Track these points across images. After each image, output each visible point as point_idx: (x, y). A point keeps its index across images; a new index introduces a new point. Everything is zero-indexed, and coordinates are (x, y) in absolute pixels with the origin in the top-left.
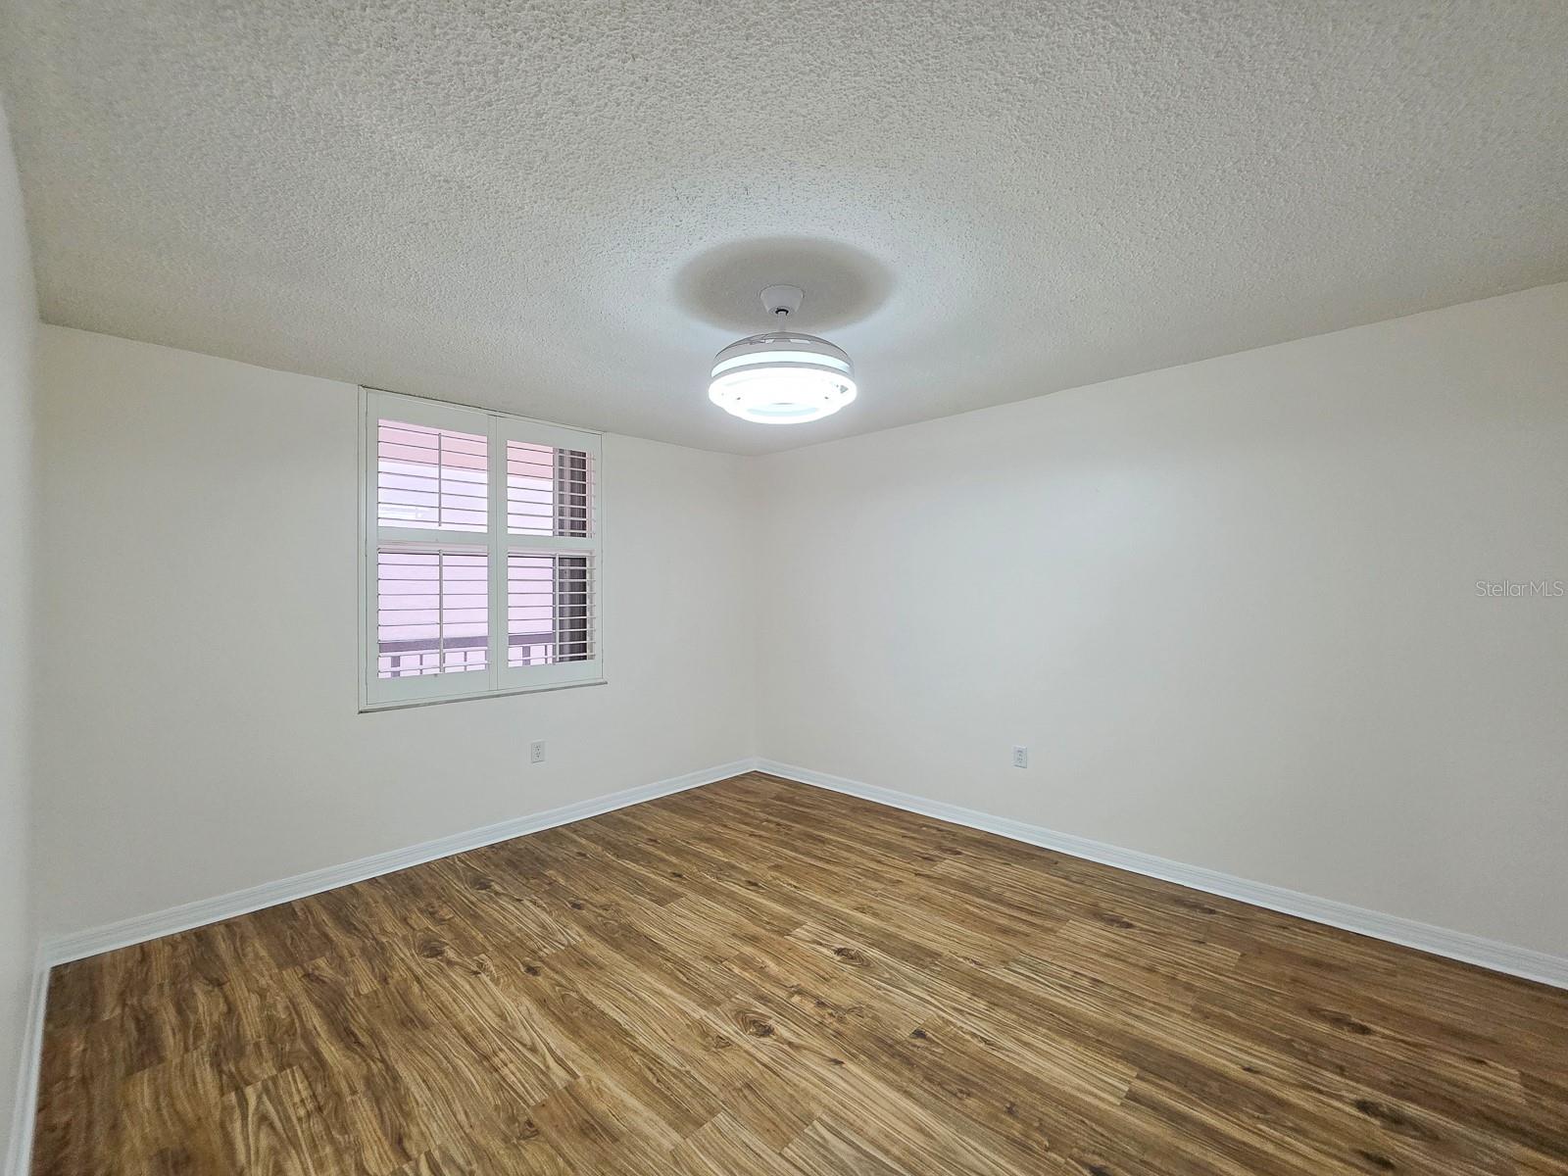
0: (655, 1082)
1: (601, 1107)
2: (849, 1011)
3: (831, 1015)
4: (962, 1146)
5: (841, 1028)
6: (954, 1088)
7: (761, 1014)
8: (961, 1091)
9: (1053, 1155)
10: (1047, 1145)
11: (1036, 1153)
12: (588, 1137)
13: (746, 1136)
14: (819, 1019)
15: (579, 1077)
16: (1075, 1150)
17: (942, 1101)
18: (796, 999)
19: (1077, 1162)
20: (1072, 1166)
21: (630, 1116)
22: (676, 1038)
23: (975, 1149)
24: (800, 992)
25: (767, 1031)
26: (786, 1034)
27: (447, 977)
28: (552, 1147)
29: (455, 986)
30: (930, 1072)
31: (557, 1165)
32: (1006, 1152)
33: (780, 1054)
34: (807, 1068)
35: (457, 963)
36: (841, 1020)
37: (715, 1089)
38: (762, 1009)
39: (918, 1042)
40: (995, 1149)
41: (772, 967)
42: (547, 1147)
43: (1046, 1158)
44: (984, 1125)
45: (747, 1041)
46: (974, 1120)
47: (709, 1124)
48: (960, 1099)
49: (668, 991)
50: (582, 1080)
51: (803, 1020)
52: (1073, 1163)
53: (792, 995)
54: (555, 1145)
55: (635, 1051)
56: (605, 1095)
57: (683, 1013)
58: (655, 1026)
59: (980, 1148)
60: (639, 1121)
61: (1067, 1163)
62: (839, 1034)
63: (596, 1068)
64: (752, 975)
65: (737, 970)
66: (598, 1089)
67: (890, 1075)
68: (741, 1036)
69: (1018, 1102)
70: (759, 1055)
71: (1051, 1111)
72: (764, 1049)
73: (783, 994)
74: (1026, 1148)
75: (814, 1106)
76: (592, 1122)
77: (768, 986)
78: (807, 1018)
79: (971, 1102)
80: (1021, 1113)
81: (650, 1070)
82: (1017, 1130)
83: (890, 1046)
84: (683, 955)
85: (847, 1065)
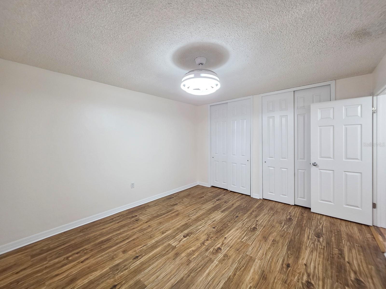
0: (244, 267)
1: (257, 277)
7: (213, 250)
8: (227, 225)
12: (266, 277)
13: (250, 250)
15: (250, 286)
21: (256, 269)
22: (227, 266)
25: (219, 248)
26: (219, 245)
27: (314, 272)
28: (273, 284)
29: (315, 268)
30: (224, 228)
31: (277, 281)
33: (226, 246)
34: (229, 242)
35: (307, 272)
37: (241, 256)
38: (211, 250)
39: (216, 228)
41: (192, 249)
42: (274, 285)
44: (233, 224)
47: (250, 255)
48: (229, 225)
49: (207, 271)
50: (251, 285)
51: (213, 243)
54: (272, 284)
55: (235, 274)
56: (253, 277)
57: (217, 266)
58: (224, 272)
59: (238, 225)
60: (256, 268)
63: (245, 283)
64: (196, 253)
65: (194, 256)
66: (252, 279)
68: (222, 253)
70: (228, 249)
72: (225, 249)
73: (204, 246)
75: (238, 241)
76: (262, 277)
77: (201, 249)
81: (240, 269)
83: (218, 231)
84: (186, 272)
85: (226, 236)
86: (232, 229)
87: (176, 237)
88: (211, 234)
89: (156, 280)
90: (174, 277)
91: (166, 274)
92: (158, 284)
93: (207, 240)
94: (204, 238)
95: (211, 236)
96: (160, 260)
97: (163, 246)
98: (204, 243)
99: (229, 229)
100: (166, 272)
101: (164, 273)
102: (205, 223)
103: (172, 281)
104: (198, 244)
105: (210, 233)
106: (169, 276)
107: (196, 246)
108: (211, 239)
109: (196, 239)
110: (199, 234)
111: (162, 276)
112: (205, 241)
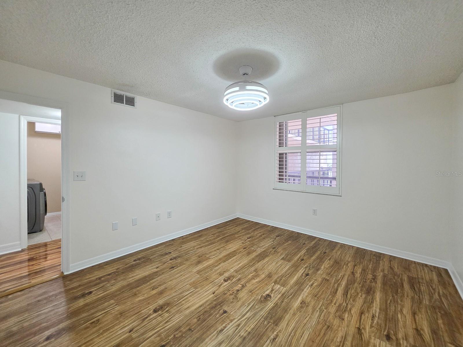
4: (181, 315)
5: (228, 294)
6: (202, 317)
8: (200, 319)
9: (172, 336)
10: (176, 336)
11: (175, 332)
14: (231, 290)
16: (172, 343)
17: (197, 313)
19: (168, 342)
20: (167, 340)
22: (224, 268)
23: (179, 318)
25: (226, 281)
26: (225, 284)
30: (208, 312)
32: (176, 325)
33: (217, 283)
34: (213, 287)
36: (231, 294)
39: (221, 311)
40: (178, 322)
41: (255, 281)
43: (172, 334)
44: (186, 322)
45: (222, 278)
46: (189, 319)
48: (197, 318)
52: (168, 341)
58: (227, 265)
59: (179, 319)
61: (168, 339)
62: (225, 294)
64: (250, 277)
65: (252, 274)
67: (208, 303)
69: (193, 333)
70: (217, 280)
71: (187, 342)
72: (219, 281)
74: (177, 330)
75: (200, 289)
77: (245, 280)
78: (232, 288)
79: (195, 320)
80: (189, 333)
82: (183, 329)
83: (220, 305)
84: (257, 265)
85: (213, 295)
86: (196, 309)
87: (280, 296)
88: (232, 300)
93: (238, 291)
94: (242, 293)
95: (233, 296)
97: (290, 284)
98: (242, 287)
99: (201, 308)
102: (239, 325)
104: (249, 286)
105: (232, 302)
107: (252, 284)
108: (234, 292)
109: (252, 292)
110: (249, 301)
112: (241, 289)
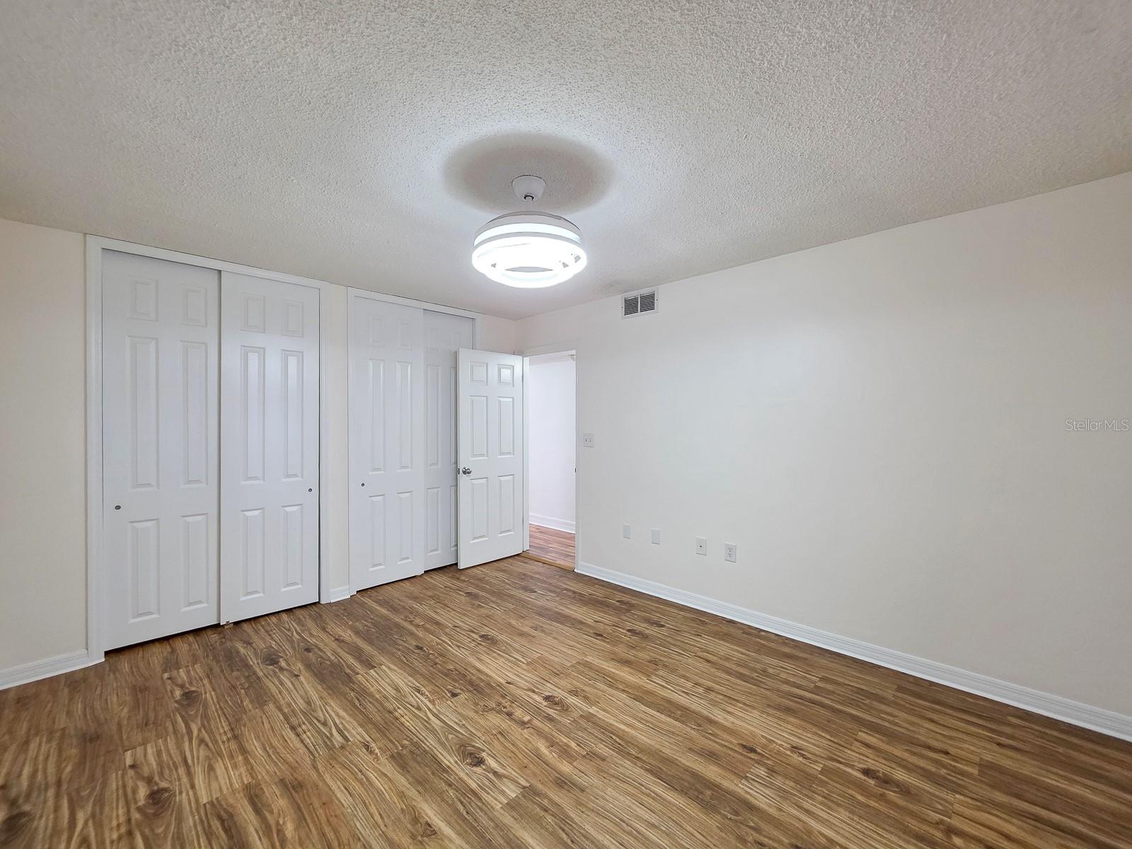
2: (493, 709)
3: (505, 707)
5: (501, 699)
7: (550, 708)
13: (556, 659)
14: (513, 705)
18: (527, 718)
24: (523, 724)
25: (547, 698)
26: (536, 697)
33: (540, 687)
34: (526, 681)
36: (499, 704)
38: (551, 712)
41: (543, 747)
45: (559, 693)
51: (525, 705)
53: (529, 722)
57: (604, 711)
62: (503, 697)
64: (560, 740)
65: (573, 744)
70: (552, 687)
72: (549, 690)
73: (536, 722)
75: (525, 667)
77: (546, 729)
78: (521, 706)
83: (476, 690)
84: (628, 763)
85: (502, 681)
87: (474, 786)
88: (482, 704)
89: (664, 829)
90: (646, 788)
91: (638, 807)
92: (673, 820)
93: (510, 714)
94: (498, 719)
95: (493, 706)
96: (587, 827)
97: (516, 826)
100: (634, 807)
101: (638, 809)
102: (419, 710)
103: (659, 790)
104: (522, 733)
105: (476, 704)
106: (646, 798)
107: (531, 739)
109: (498, 735)
110: (472, 726)
111: (646, 815)
112: (512, 719)
